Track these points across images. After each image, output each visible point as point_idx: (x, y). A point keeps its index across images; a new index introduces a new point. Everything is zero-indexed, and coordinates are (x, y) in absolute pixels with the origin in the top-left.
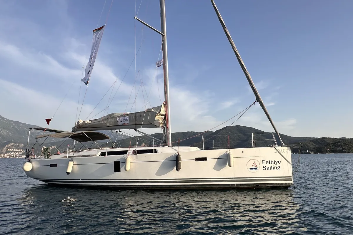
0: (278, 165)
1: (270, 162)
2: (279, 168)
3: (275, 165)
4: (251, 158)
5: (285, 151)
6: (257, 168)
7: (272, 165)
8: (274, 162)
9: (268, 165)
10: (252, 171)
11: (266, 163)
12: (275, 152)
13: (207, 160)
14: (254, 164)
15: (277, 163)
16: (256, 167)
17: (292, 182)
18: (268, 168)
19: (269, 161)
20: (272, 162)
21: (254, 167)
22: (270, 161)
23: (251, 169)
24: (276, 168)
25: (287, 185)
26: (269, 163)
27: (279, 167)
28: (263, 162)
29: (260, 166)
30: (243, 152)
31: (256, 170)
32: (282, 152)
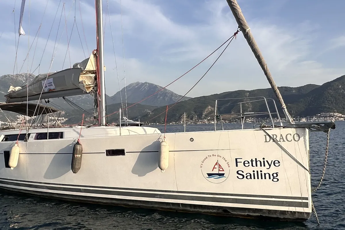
0: (273, 170)
1: (254, 162)
2: (275, 177)
3: (265, 170)
4: (211, 153)
5: (290, 138)
6: (223, 174)
7: (259, 168)
8: (263, 164)
9: (249, 170)
10: (212, 179)
11: (244, 163)
12: (266, 141)
13: (126, 153)
14: (216, 166)
15: (270, 166)
16: (220, 172)
17: (309, 210)
18: (250, 176)
19: (252, 161)
20: (258, 163)
21: (216, 171)
22: (254, 160)
23: (210, 175)
24: (267, 176)
25: (297, 216)
26: (250, 164)
27: (275, 175)
28: (237, 162)
29: (231, 171)
30: (192, 140)
31: (222, 179)
32: (284, 141)
